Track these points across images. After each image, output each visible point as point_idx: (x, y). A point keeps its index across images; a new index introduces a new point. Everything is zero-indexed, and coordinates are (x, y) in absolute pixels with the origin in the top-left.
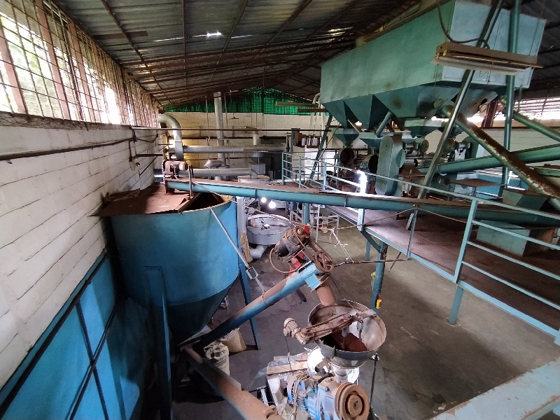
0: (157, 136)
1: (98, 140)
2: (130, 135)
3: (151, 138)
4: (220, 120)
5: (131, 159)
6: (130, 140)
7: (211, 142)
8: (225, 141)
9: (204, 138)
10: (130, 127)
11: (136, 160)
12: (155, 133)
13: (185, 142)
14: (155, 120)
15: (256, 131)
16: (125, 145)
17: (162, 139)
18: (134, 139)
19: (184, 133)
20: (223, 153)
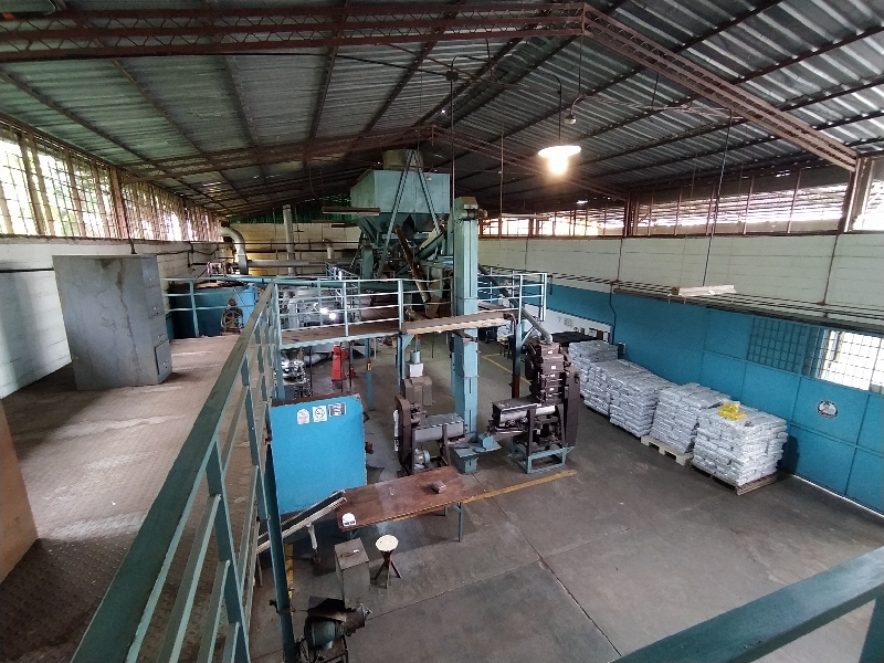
0: (218, 249)
1: (169, 251)
2: (189, 248)
3: (209, 251)
4: (290, 232)
5: (189, 265)
6: (189, 252)
7: (281, 256)
8: (297, 254)
9: (274, 251)
10: (189, 242)
11: (194, 267)
12: (215, 247)
13: (250, 256)
14: (216, 234)
15: (331, 243)
16: (185, 255)
17: (223, 253)
18: (192, 251)
19: (247, 247)
20: (295, 267)
